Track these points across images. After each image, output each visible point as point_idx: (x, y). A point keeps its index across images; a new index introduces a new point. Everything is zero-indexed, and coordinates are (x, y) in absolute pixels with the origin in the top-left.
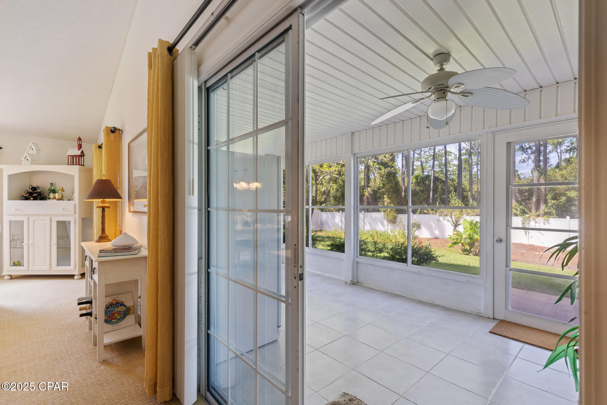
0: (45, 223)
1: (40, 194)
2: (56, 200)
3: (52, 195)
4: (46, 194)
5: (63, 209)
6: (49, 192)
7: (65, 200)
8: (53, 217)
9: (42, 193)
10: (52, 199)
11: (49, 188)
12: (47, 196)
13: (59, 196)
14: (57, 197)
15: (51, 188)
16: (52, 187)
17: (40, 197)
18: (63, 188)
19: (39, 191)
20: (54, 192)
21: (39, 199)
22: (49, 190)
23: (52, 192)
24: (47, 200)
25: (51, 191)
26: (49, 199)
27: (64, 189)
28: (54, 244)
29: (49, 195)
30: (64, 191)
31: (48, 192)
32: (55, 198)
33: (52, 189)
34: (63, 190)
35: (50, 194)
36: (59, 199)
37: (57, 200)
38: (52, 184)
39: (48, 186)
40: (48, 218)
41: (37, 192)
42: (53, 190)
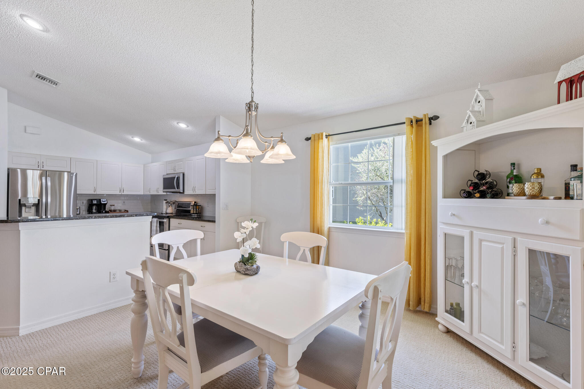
0: (502, 248)
1: (491, 186)
2: (524, 197)
3: (514, 188)
4: (502, 186)
5: (547, 223)
6: (508, 180)
7: (548, 199)
8: (519, 239)
9: (495, 183)
10: (515, 196)
11: (508, 173)
12: (504, 189)
13: (534, 188)
14: (527, 191)
15: (512, 172)
16: (515, 171)
17: (491, 191)
18: (540, 169)
19: (489, 180)
20: (518, 179)
21: (490, 196)
22: (507, 177)
23: (513, 181)
24: (505, 198)
25: (511, 179)
26: (508, 195)
27: (542, 172)
28: (524, 304)
29: (508, 187)
30: (543, 176)
31: (505, 180)
32: (522, 193)
33: (515, 174)
34: (540, 174)
35: (511, 186)
36: (533, 197)
37: (528, 198)
38: (513, 164)
39: (505, 170)
40: (509, 238)
41: (486, 183)
42: (516, 176)
